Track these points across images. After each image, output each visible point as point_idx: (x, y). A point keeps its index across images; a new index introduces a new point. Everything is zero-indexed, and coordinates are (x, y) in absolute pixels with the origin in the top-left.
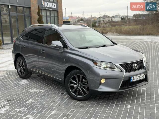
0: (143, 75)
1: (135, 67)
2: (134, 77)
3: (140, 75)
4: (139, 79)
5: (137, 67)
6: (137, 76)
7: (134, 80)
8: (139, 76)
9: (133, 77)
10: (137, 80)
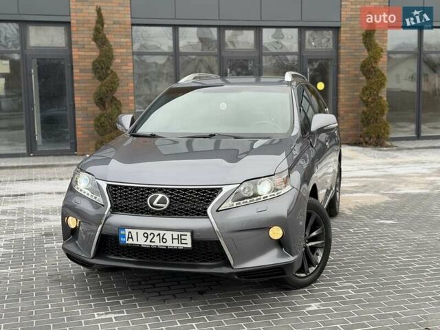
1: (155, 203)
2: (134, 232)
3: (162, 233)
5: (165, 206)
6: (149, 232)
7: (135, 242)
8: (156, 233)
9: (127, 231)
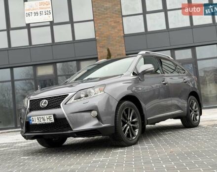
0: (48, 116)
1: (43, 104)
3: (43, 116)
4: (42, 122)
5: (46, 105)
6: (39, 117)
9: (32, 118)
10: (39, 122)
